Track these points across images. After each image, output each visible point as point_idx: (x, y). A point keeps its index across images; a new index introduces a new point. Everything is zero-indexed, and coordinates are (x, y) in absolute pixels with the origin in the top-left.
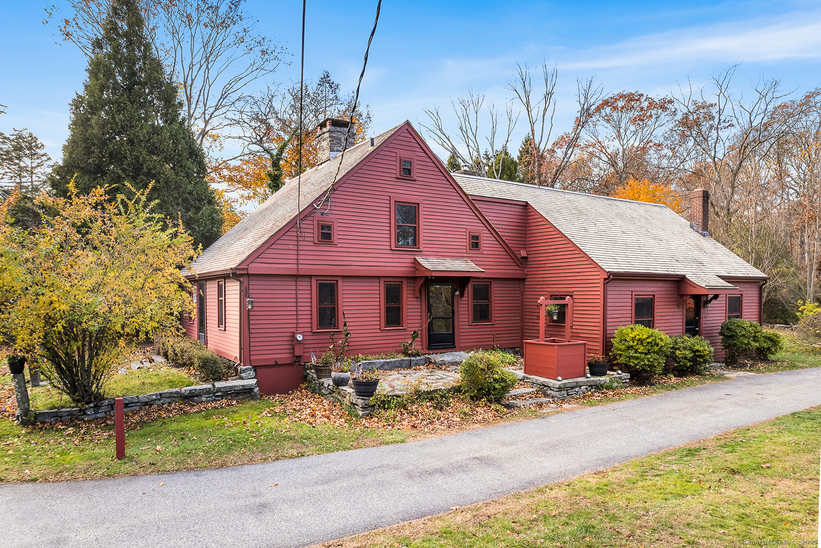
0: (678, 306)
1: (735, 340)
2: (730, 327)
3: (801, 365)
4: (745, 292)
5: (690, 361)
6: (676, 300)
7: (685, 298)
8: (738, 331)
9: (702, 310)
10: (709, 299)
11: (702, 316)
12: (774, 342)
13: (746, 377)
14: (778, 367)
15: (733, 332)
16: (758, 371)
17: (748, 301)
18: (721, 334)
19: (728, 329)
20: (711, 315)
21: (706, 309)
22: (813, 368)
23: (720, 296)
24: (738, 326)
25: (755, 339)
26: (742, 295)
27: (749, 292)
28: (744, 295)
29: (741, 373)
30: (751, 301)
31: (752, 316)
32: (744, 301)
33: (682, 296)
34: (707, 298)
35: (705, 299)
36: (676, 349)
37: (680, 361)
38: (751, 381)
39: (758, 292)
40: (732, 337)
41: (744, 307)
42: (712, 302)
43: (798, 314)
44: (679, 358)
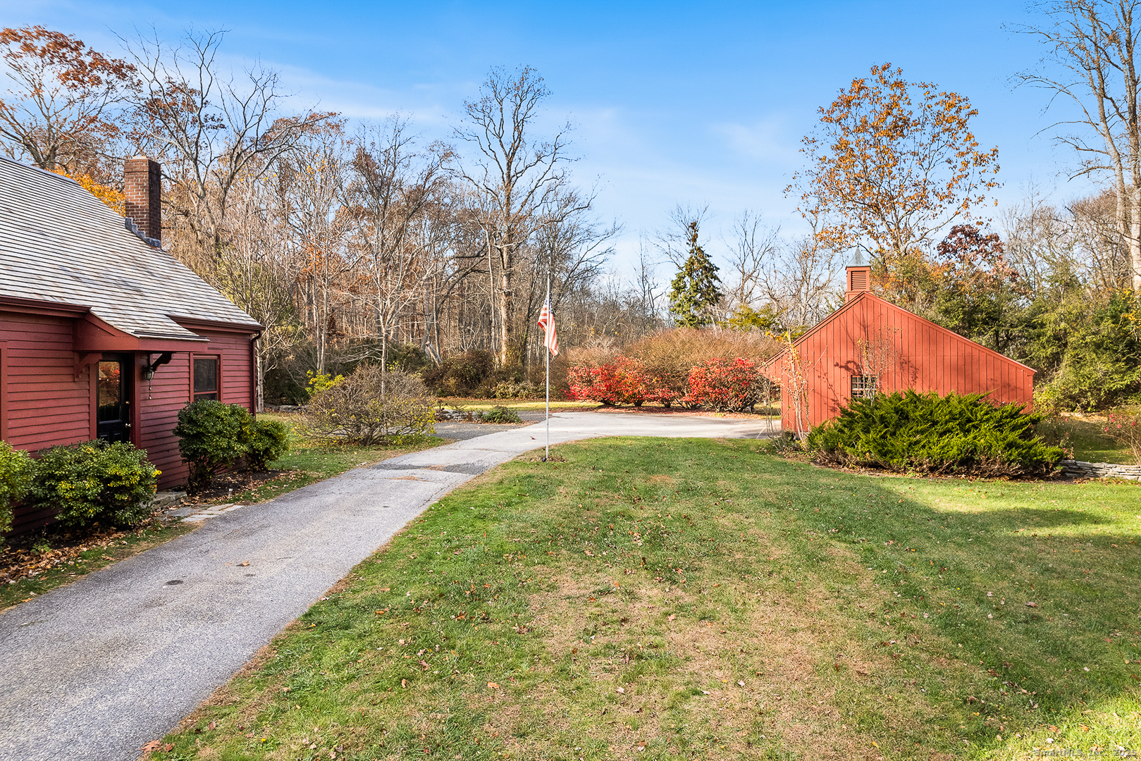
0: (75, 376)
1: (204, 442)
2: (194, 418)
3: (315, 474)
4: (225, 352)
5: (95, 502)
6: (70, 362)
7: (92, 359)
8: (209, 424)
9: (137, 384)
10: (153, 362)
11: (138, 396)
12: (274, 438)
13: (224, 519)
14: (281, 485)
15: (201, 426)
16: (248, 500)
17: (230, 368)
18: (179, 432)
19: (191, 421)
20: (159, 396)
21: (147, 383)
22: (332, 478)
23: (174, 356)
24: (209, 415)
25: (241, 438)
26: (219, 356)
27: (230, 351)
28: (223, 357)
29: (215, 510)
30: (236, 368)
31: (239, 395)
32: (223, 368)
33: (83, 354)
34: (148, 360)
35: (142, 361)
36: (59, 479)
37: (70, 508)
38: (233, 526)
39: (246, 353)
40: (198, 437)
41: (223, 379)
42: (159, 369)
43: (308, 389)
44: (66, 501)
